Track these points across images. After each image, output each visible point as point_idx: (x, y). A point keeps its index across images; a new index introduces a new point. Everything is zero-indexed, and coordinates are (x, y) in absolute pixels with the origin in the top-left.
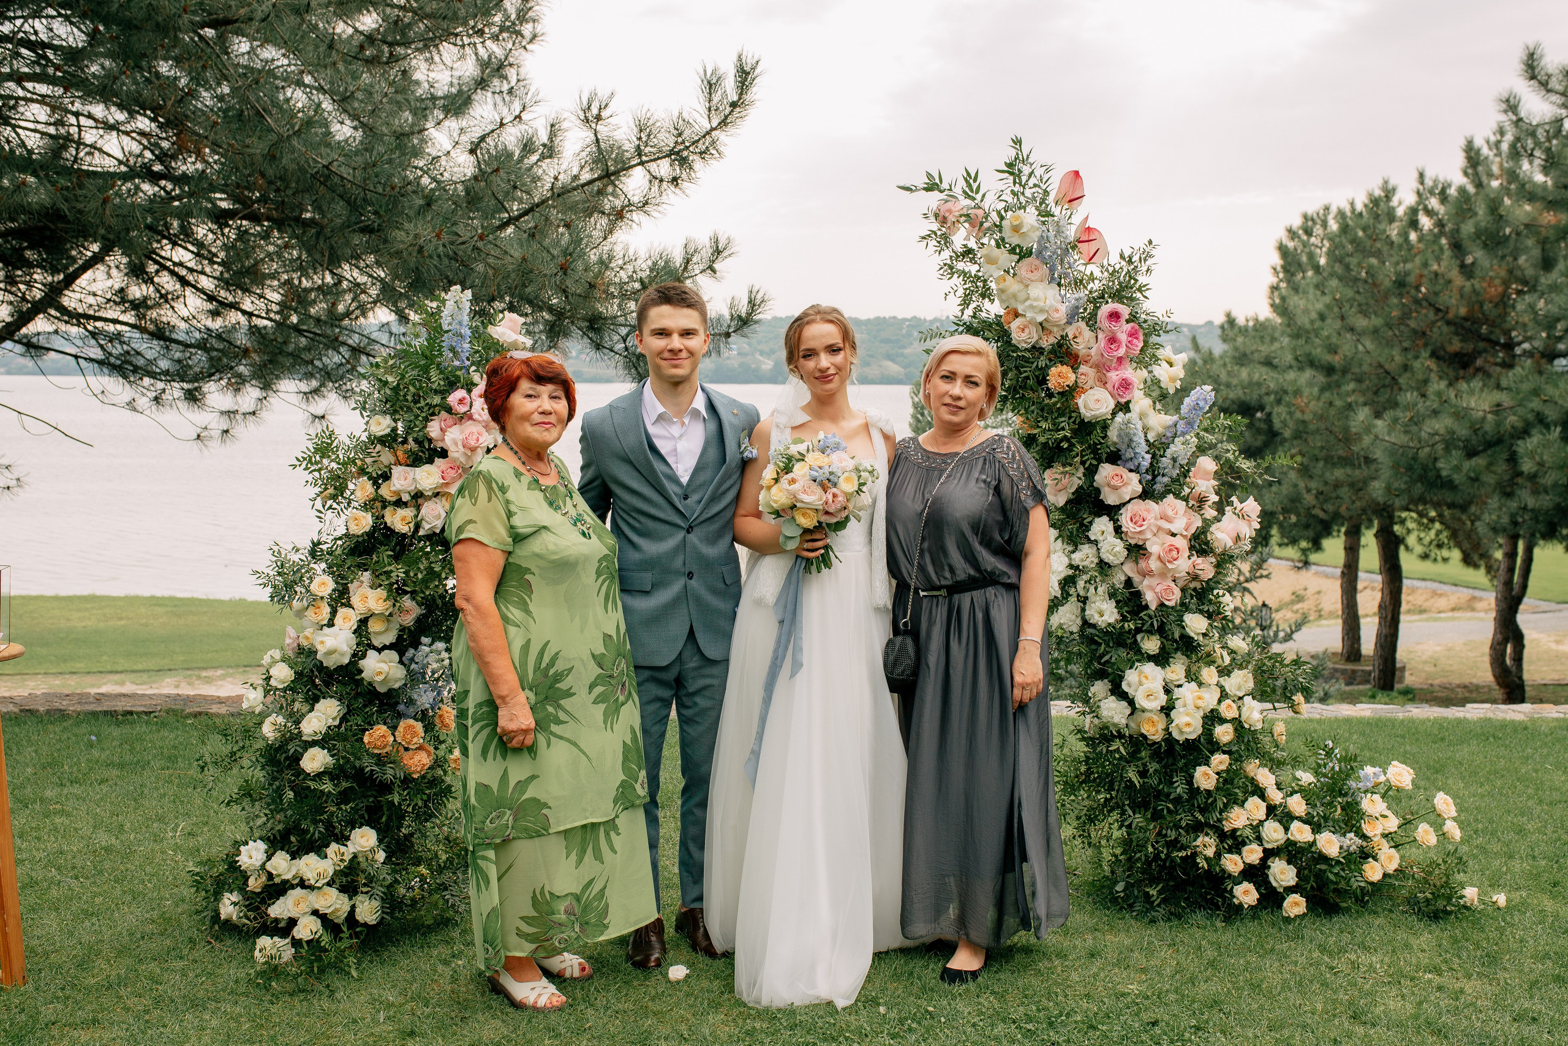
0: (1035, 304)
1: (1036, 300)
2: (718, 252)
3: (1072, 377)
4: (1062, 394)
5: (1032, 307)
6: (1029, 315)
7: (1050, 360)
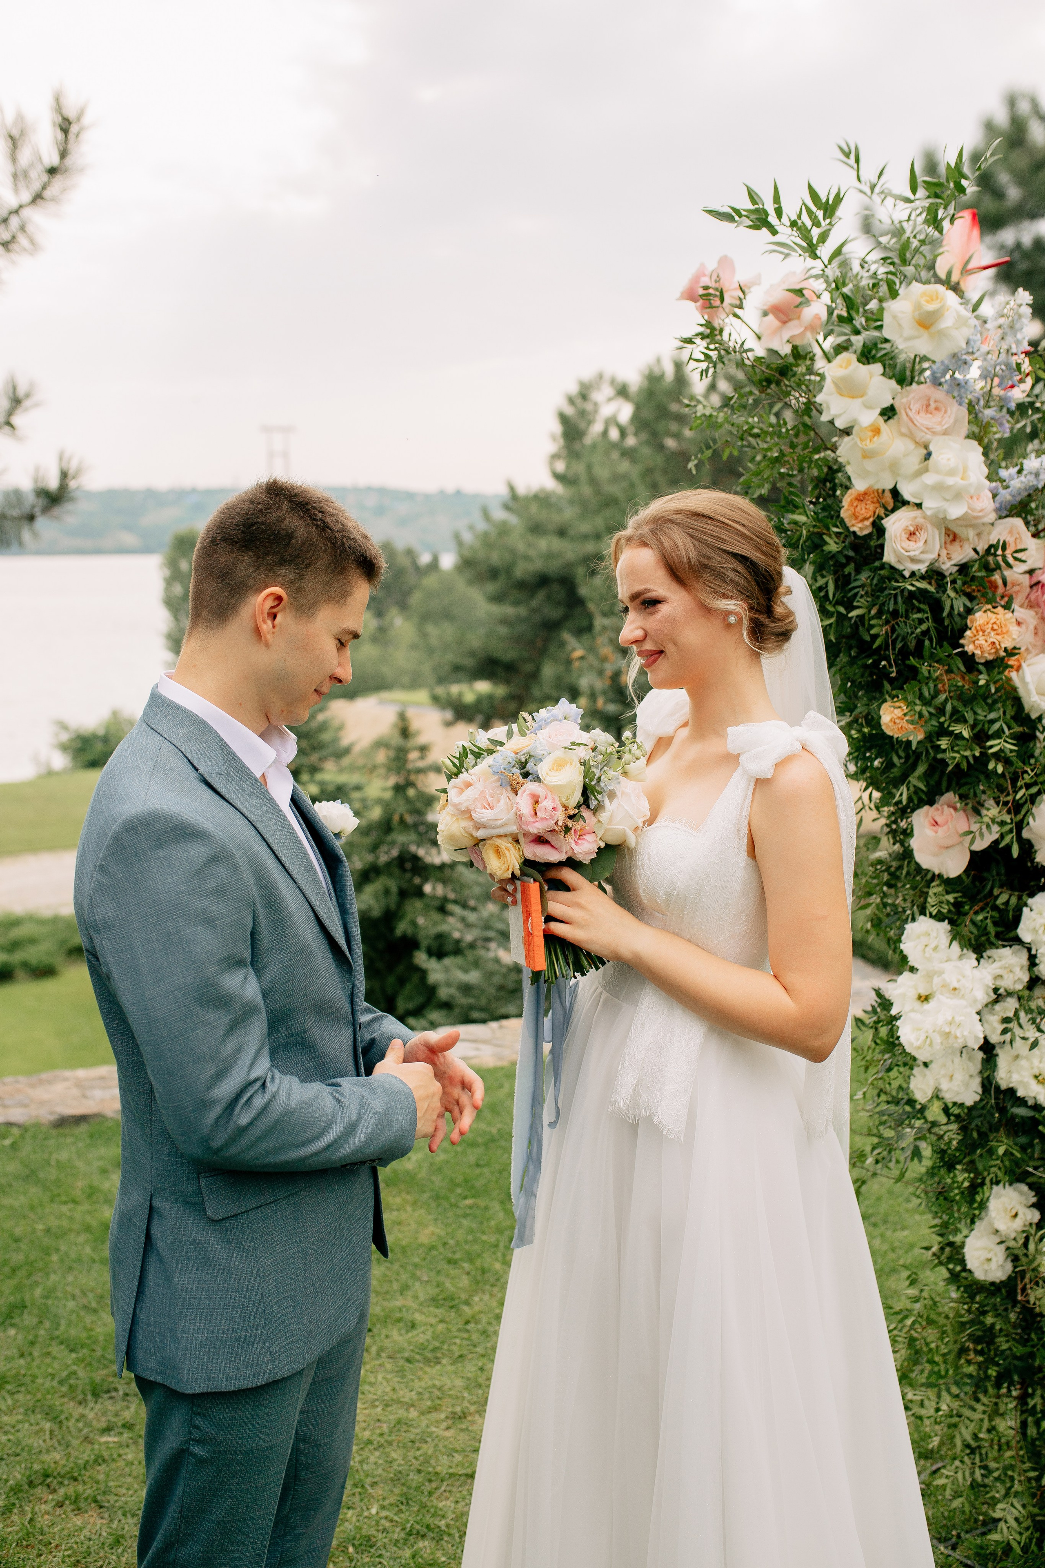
0: (950, 481)
1: (952, 473)
2: (16, 402)
3: (1014, 629)
4: (989, 665)
5: (939, 488)
6: (930, 504)
7: (971, 598)
